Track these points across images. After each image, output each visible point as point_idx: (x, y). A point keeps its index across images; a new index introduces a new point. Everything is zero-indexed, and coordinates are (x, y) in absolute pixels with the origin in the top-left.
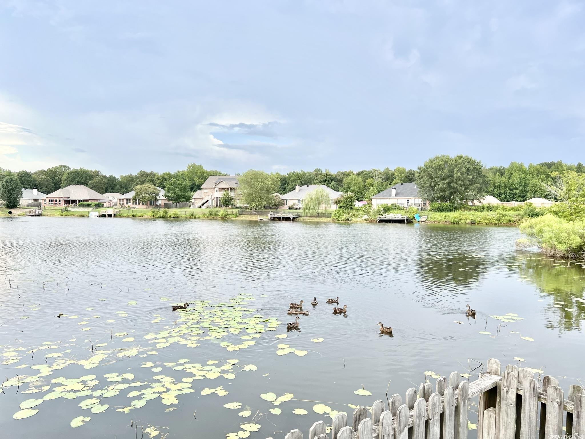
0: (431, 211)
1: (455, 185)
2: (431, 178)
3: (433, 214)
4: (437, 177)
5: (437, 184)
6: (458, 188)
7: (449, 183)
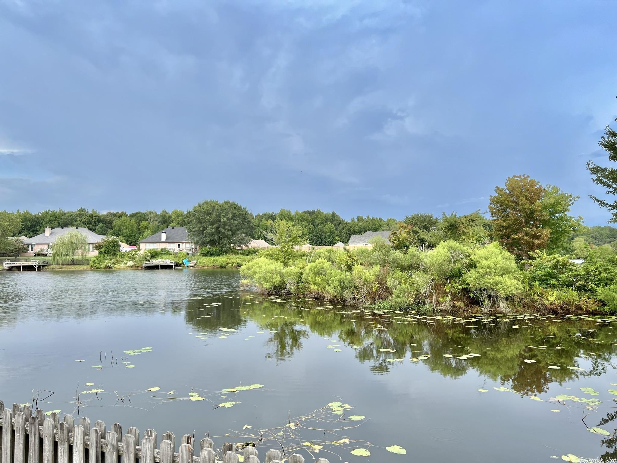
0: (201, 255)
1: (223, 230)
2: (200, 222)
3: (202, 259)
4: (205, 222)
5: (205, 228)
6: (226, 233)
7: (217, 228)
